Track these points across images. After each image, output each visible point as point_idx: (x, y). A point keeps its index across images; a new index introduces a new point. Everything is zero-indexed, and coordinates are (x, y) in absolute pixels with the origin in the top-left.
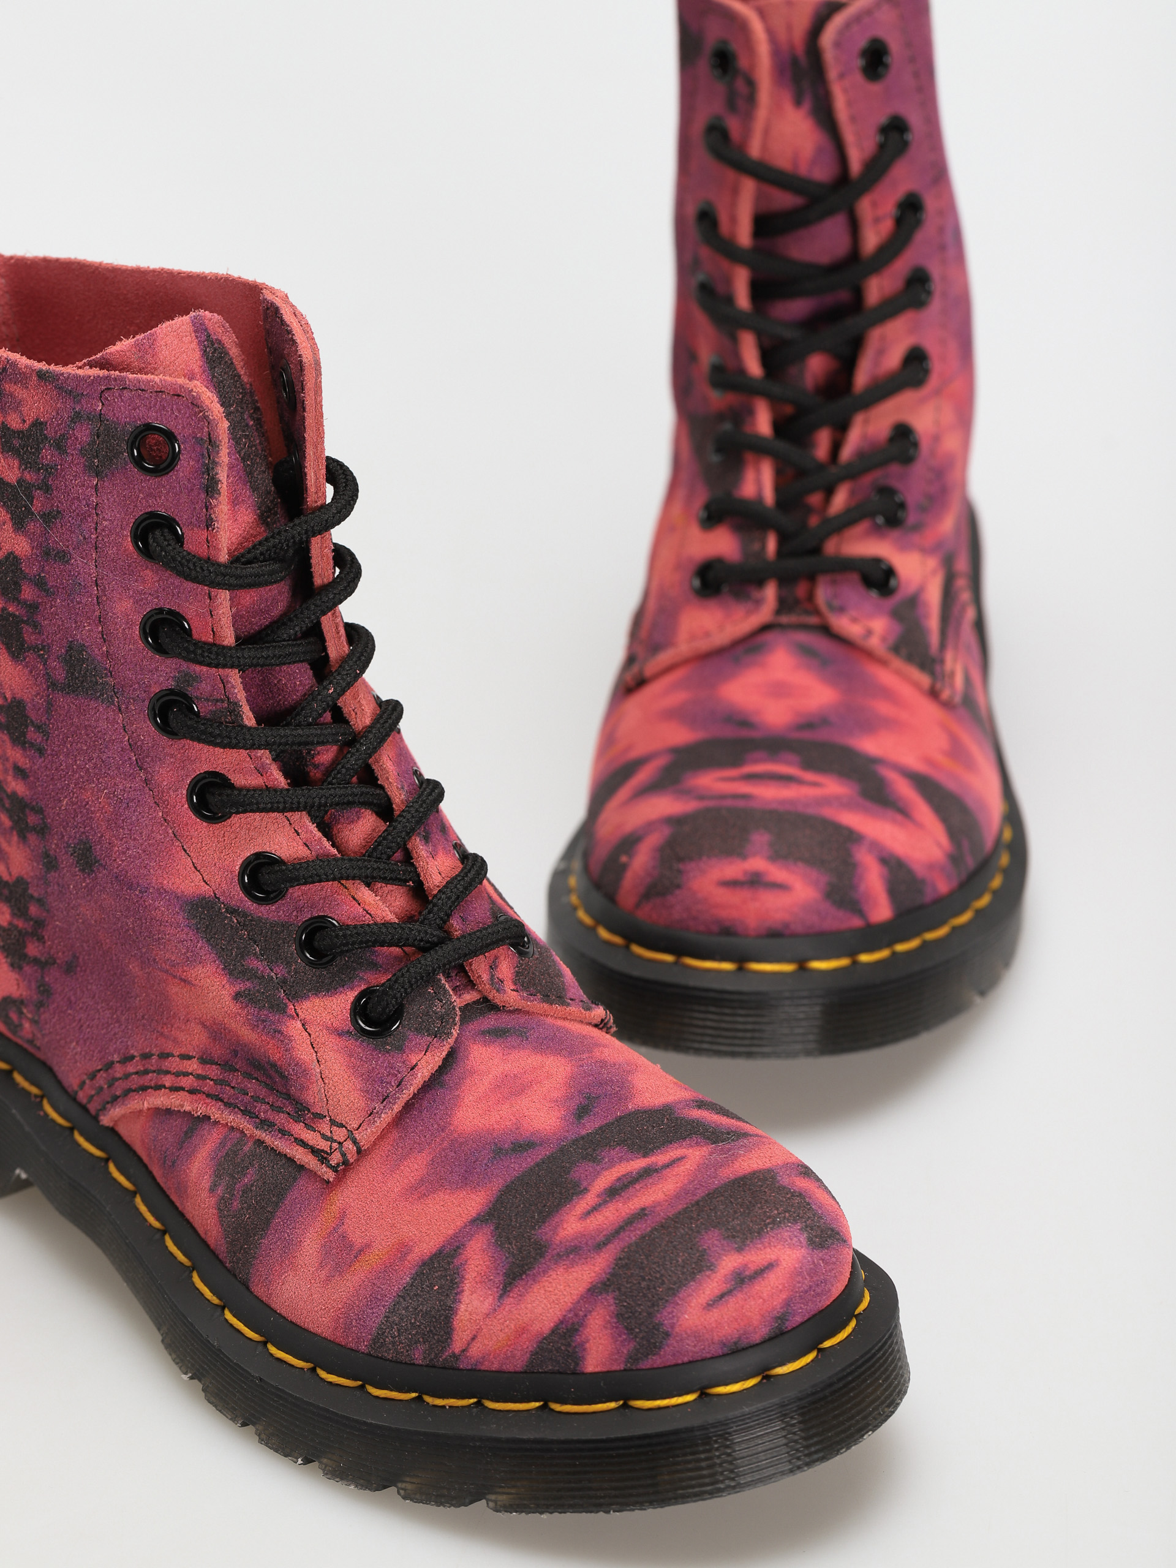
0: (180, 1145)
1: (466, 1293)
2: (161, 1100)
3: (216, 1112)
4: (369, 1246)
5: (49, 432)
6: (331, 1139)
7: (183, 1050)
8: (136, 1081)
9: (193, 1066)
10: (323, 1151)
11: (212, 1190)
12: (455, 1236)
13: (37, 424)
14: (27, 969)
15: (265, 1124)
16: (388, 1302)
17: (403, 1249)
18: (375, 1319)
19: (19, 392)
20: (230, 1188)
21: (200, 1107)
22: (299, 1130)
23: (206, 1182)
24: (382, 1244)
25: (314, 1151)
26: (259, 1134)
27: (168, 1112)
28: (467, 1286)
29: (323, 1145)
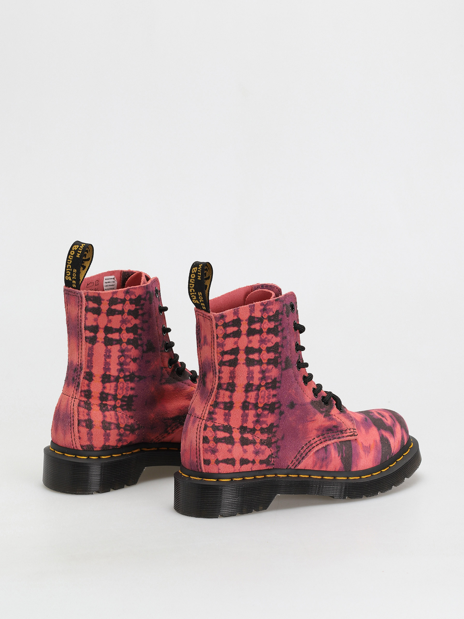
0: (326, 453)
1: (390, 440)
2: (316, 449)
3: (329, 442)
4: (370, 445)
5: (280, 312)
6: (351, 432)
7: (313, 438)
8: (307, 450)
9: (316, 439)
10: (352, 435)
11: (339, 456)
12: (379, 434)
13: (277, 311)
14: (273, 445)
15: (339, 438)
16: (381, 451)
17: (375, 441)
18: (380, 456)
19: (271, 307)
20: (342, 453)
21: (324, 445)
22: (345, 435)
23: (337, 455)
24: (372, 443)
25: (350, 436)
26: (340, 440)
27: (318, 451)
28: (389, 439)
29: (352, 434)
